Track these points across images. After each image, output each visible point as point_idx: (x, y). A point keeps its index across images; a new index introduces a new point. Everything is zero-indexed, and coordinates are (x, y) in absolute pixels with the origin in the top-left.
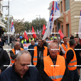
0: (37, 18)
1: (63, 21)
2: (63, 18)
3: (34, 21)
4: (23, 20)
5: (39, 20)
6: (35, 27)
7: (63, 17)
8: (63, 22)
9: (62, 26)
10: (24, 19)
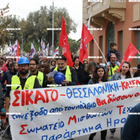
0: (42, 8)
1: (123, 19)
2: (125, 9)
3: (35, 17)
4: (4, 9)
5: (48, 13)
6: (35, 34)
7: (124, 7)
8: (123, 22)
9: (120, 33)
10: (7, 7)
